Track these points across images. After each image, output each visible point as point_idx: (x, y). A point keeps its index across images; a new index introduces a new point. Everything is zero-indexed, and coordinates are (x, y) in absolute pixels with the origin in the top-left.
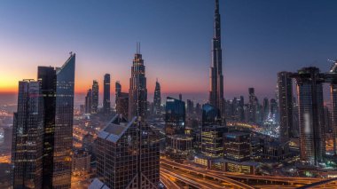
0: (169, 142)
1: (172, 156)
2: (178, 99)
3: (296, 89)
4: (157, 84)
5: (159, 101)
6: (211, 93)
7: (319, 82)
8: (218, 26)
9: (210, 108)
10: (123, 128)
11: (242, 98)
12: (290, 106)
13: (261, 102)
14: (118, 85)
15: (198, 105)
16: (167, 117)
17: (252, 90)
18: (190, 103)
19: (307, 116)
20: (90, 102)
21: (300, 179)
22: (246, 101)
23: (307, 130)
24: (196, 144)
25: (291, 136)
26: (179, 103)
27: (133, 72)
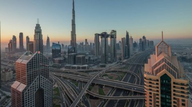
0: (54, 61)
2: (58, 43)
3: (100, 39)
4: (48, 37)
5: (49, 45)
6: (71, 41)
8: (74, 16)
9: (71, 47)
10: (30, 57)
11: (83, 43)
13: (89, 44)
14: (28, 38)
15: (66, 46)
16: (53, 51)
17: (86, 40)
18: (63, 45)
22: (84, 44)
26: (58, 45)
27: (35, 32)
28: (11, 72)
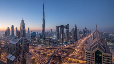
0: (32, 42)
1: (33, 46)
3: (60, 29)
4: (29, 28)
5: (29, 33)
7: (64, 28)
9: (42, 34)
10: (18, 40)
12: (59, 33)
13: (53, 32)
14: (16, 29)
15: (39, 33)
16: (31, 36)
17: (51, 30)
18: (37, 33)
19: (61, 35)
20: (7, 33)
21: (60, 47)
22: (50, 32)
23: (61, 37)
24: (39, 42)
25: (59, 39)
26: (35, 33)
27: (21, 25)
28: (7, 49)
